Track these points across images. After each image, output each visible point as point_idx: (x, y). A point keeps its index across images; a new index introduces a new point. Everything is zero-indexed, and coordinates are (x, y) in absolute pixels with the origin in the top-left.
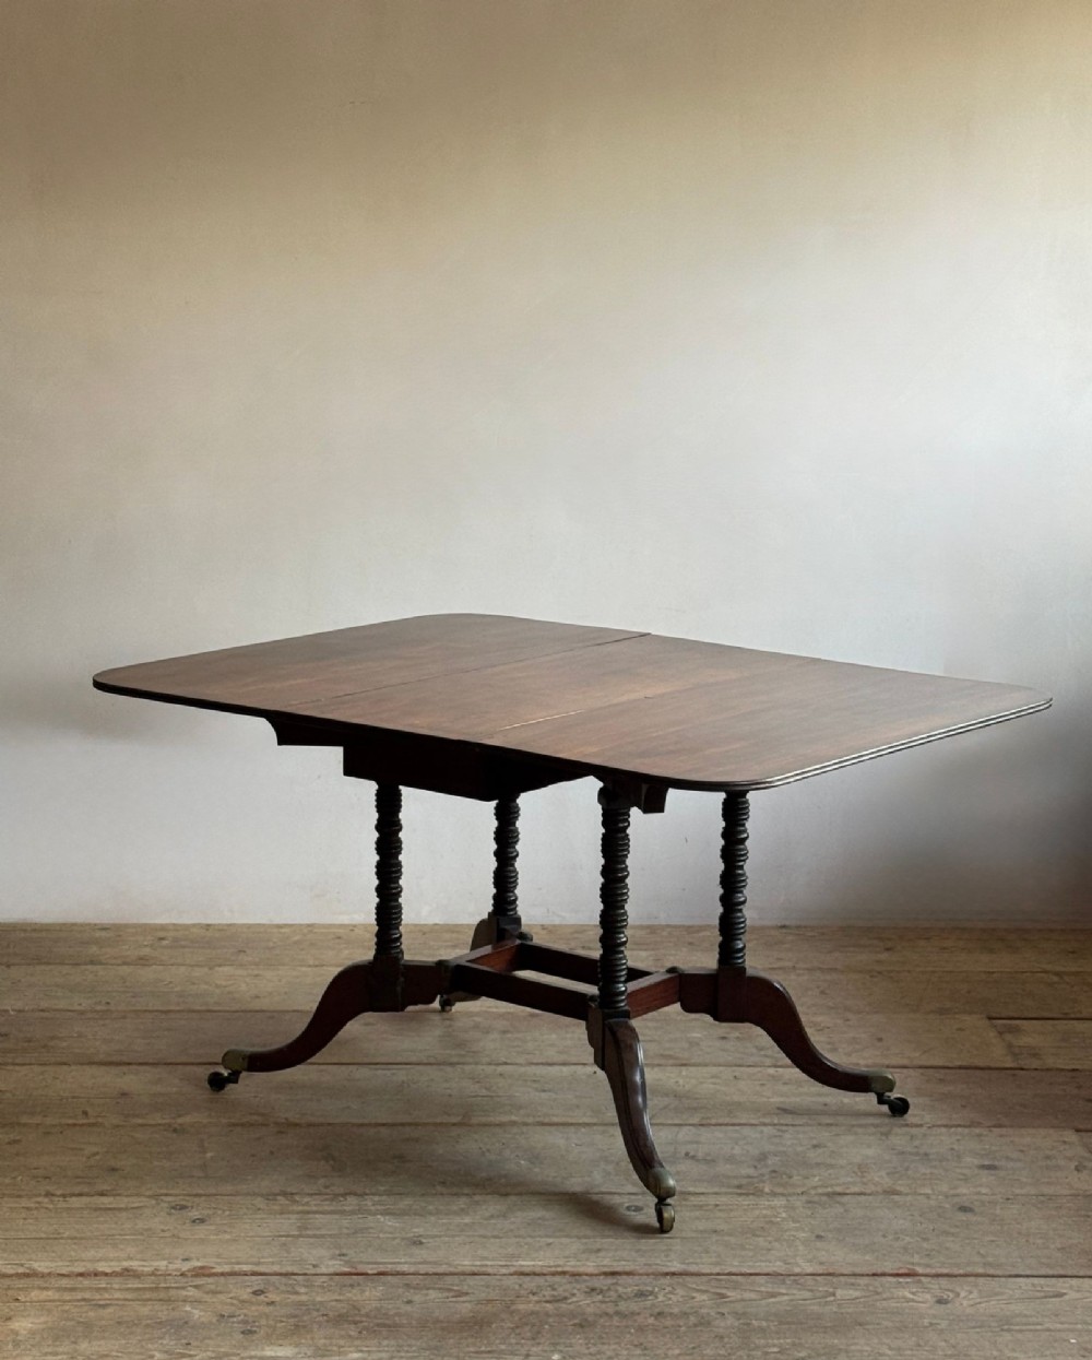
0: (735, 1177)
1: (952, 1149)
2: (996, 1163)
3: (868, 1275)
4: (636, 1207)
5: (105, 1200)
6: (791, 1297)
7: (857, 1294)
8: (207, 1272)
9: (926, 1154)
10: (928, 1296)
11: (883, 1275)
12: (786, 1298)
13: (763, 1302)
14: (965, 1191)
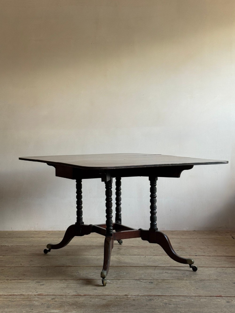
1: (233, 272)
3: (209, 296)
4: (151, 282)
5: (21, 281)
6: (189, 301)
7: (206, 300)
8: (41, 295)
9: (226, 273)
11: (213, 296)
13: (182, 302)
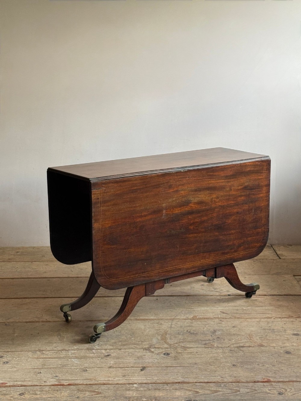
0: (204, 340)
1: (283, 327)
2: (299, 333)
3: (252, 382)
4: (167, 353)
6: (223, 392)
7: (248, 390)
9: (274, 330)
10: (275, 391)
11: (258, 382)
12: (221, 393)
13: (213, 395)
14: (288, 345)
